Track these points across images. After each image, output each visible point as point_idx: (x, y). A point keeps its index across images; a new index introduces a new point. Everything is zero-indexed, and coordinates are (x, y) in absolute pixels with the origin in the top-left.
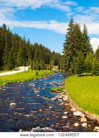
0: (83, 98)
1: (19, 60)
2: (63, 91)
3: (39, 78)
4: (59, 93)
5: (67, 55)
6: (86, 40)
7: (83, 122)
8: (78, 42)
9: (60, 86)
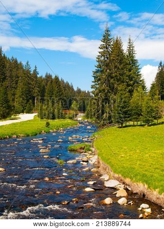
0: (122, 159)
1: (18, 103)
2: (90, 150)
3: (51, 131)
4: (82, 152)
5: (100, 91)
6: (132, 66)
7: (120, 197)
8: (119, 68)
9: (87, 143)
